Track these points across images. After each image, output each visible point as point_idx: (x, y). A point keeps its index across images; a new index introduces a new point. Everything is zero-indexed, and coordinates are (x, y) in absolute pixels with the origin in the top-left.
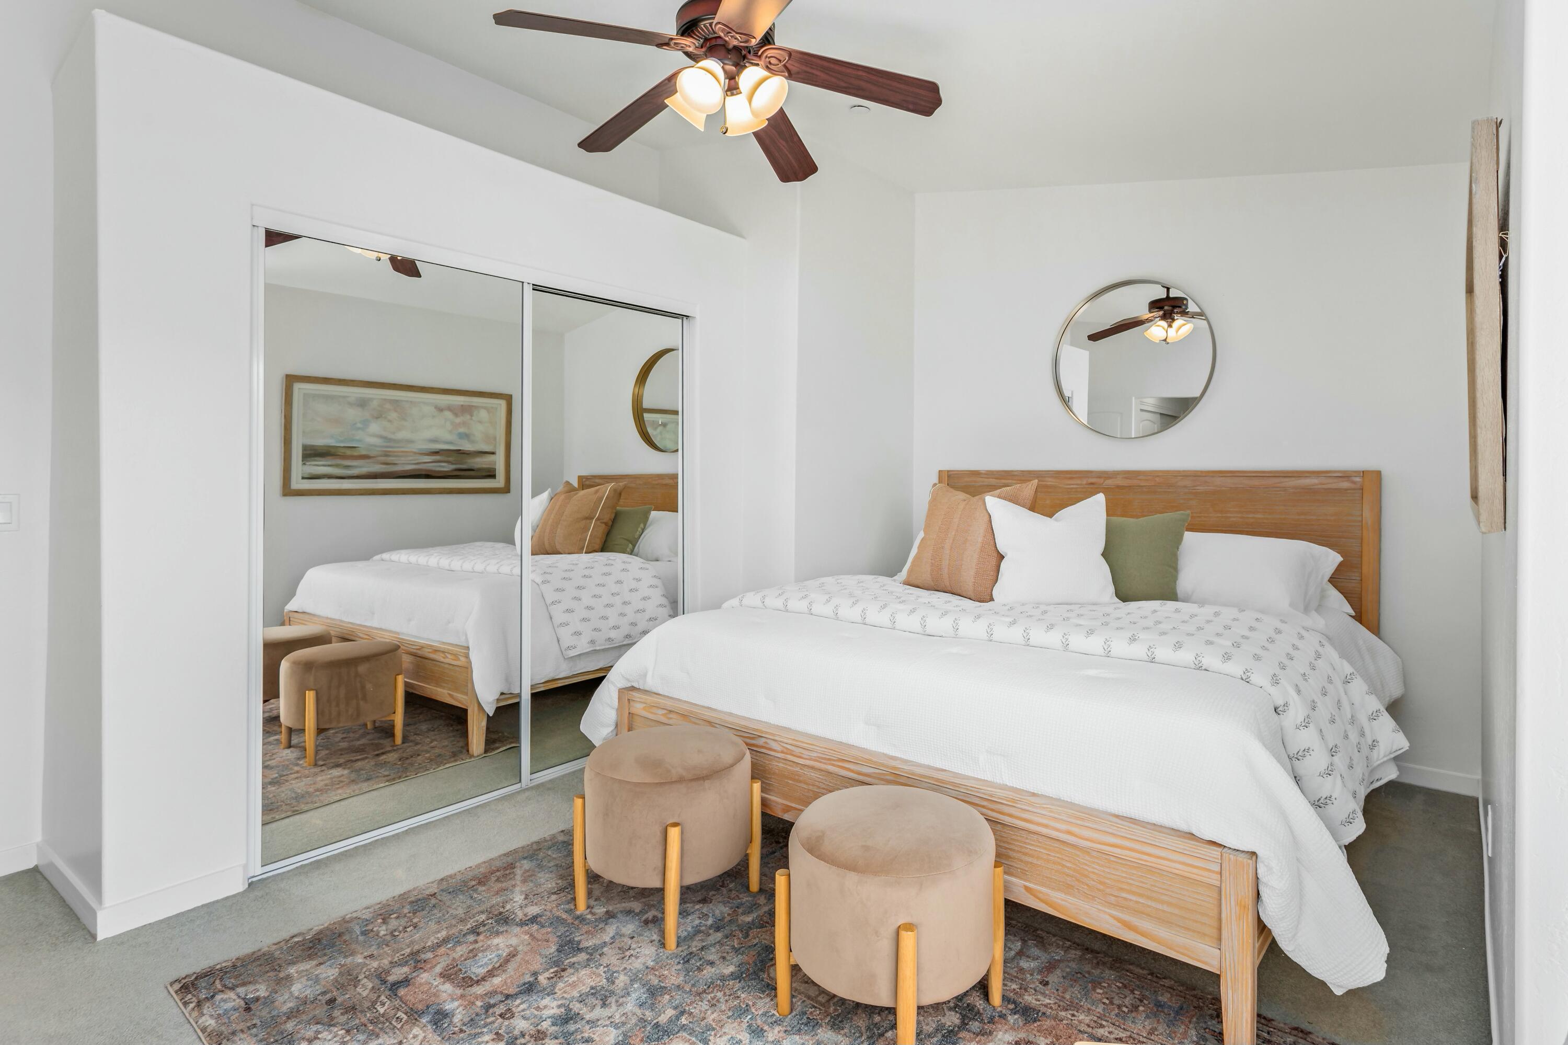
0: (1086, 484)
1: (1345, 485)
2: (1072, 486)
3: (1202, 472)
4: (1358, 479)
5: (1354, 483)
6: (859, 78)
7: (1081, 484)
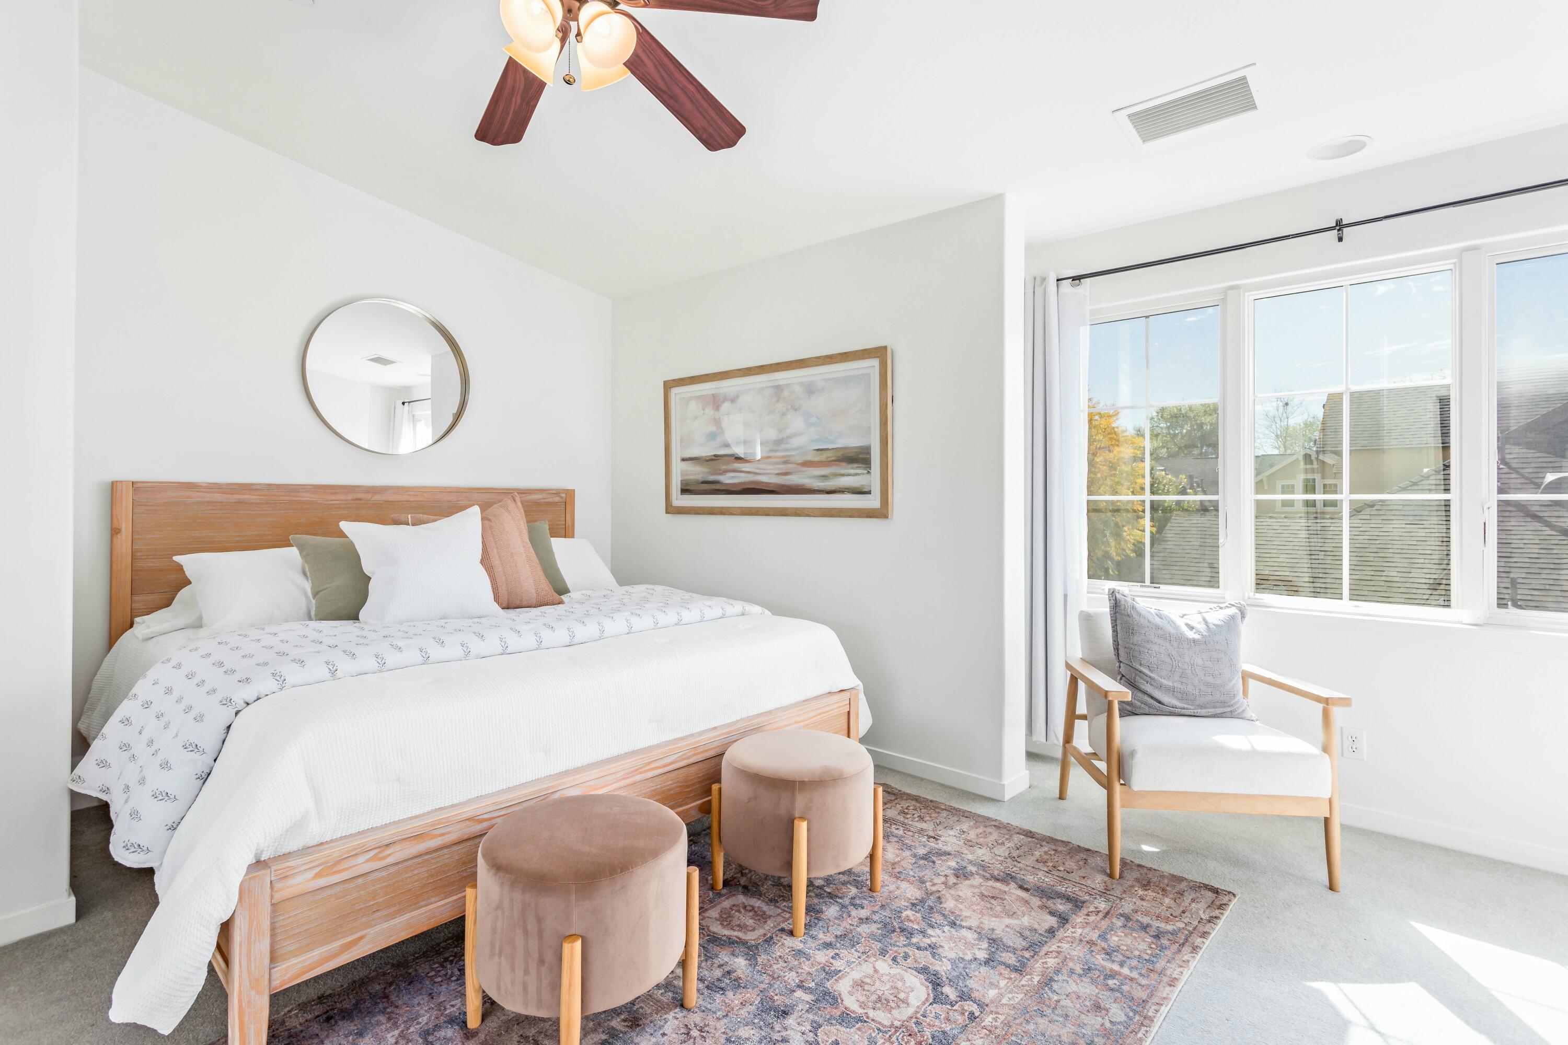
0: (352, 500)
1: (557, 499)
2: (334, 502)
3: (464, 489)
4: (563, 495)
5: (562, 497)
6: (684, 90)
7: (346, 500)
